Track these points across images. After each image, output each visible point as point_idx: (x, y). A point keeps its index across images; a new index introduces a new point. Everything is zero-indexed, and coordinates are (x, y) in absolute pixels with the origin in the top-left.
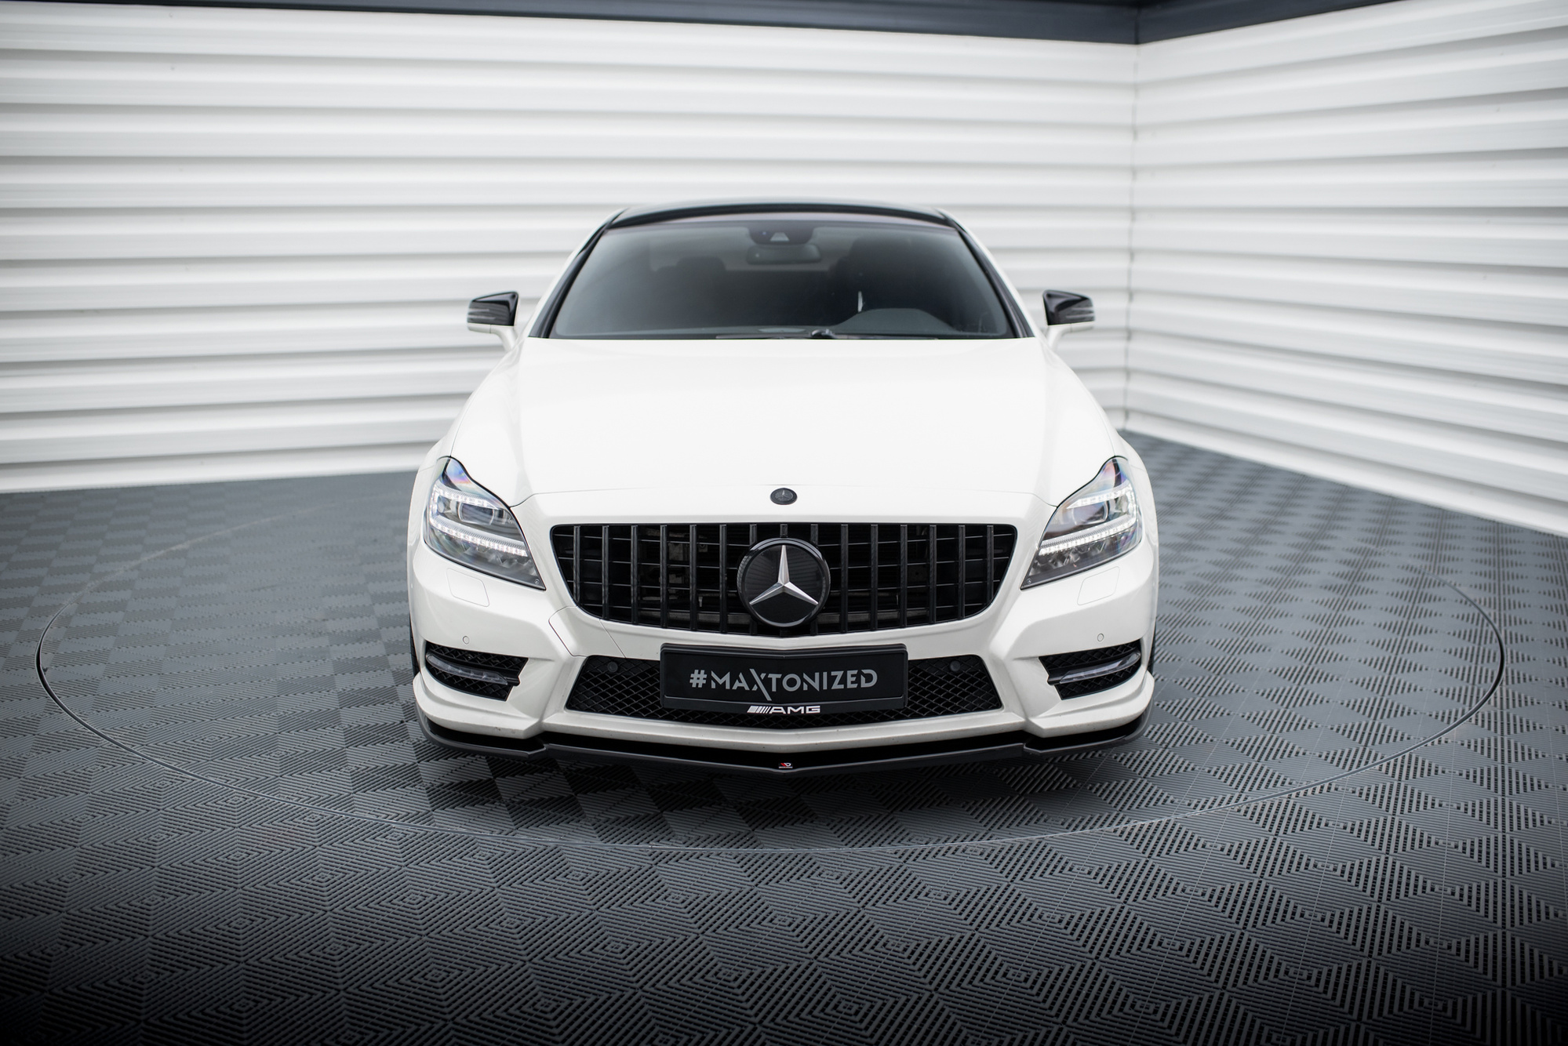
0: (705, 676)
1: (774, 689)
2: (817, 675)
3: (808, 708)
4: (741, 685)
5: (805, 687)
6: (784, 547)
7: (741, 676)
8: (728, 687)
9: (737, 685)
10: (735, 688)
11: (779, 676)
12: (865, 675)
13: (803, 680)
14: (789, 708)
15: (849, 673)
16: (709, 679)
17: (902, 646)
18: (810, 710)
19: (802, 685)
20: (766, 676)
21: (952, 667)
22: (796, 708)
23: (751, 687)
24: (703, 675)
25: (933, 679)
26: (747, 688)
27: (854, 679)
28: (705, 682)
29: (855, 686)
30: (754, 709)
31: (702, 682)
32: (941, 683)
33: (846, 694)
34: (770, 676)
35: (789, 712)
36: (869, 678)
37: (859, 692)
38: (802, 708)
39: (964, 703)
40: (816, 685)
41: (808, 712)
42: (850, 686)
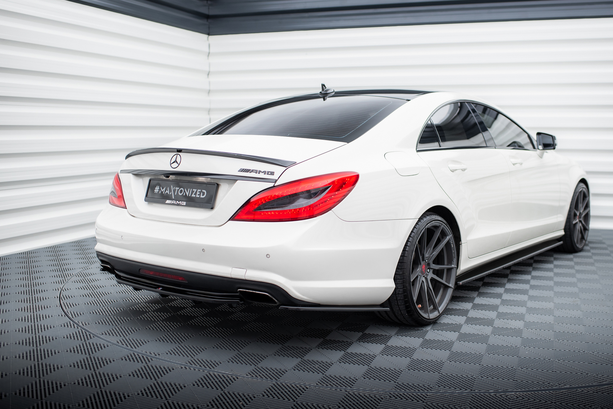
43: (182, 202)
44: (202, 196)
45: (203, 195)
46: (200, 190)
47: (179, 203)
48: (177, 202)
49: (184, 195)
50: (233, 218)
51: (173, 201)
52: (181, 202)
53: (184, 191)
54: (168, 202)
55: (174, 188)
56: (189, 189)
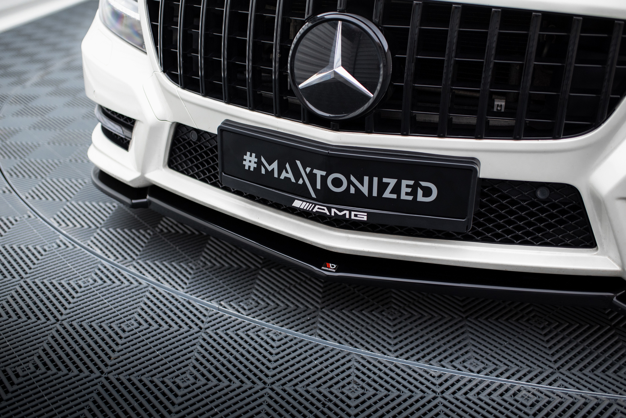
0: (256, 160)
1: (319, 187)
2: (366, 179)
3: (353, 213)
4: (287, 175)
5: (352, 190)
6: (340, 23)
7: (287, 166)
8: (276, 175)
9: (284, 175)
10: (282, 177)
11: (324, 173)
12: (423, 188)
13: (350, 182)
14: (333, 210)
15: (404, 183)
16: (259, 163)
17: (474, 161)
18: (356, 215)
19: (348, 188)
20: (311, 171)
21: (539, 193)
22: (340, 210)
23: (297, 179)
24: (254, 159)
25: (513, 203)
26: (293, 180)
27: (409, 190)
28: (255, 165)
29: (410, 198)
30: (297, 204)
31: (253, 166)
32: (522, 209)
33: (398, 204)
34: (315, 171)
35: (333, 214)
36: (427, 192)
37: (414, 206)
38: (347, 212)
39: (548, 235)
40: (365, 190)
41: (353, 217)
42: (403, 197)
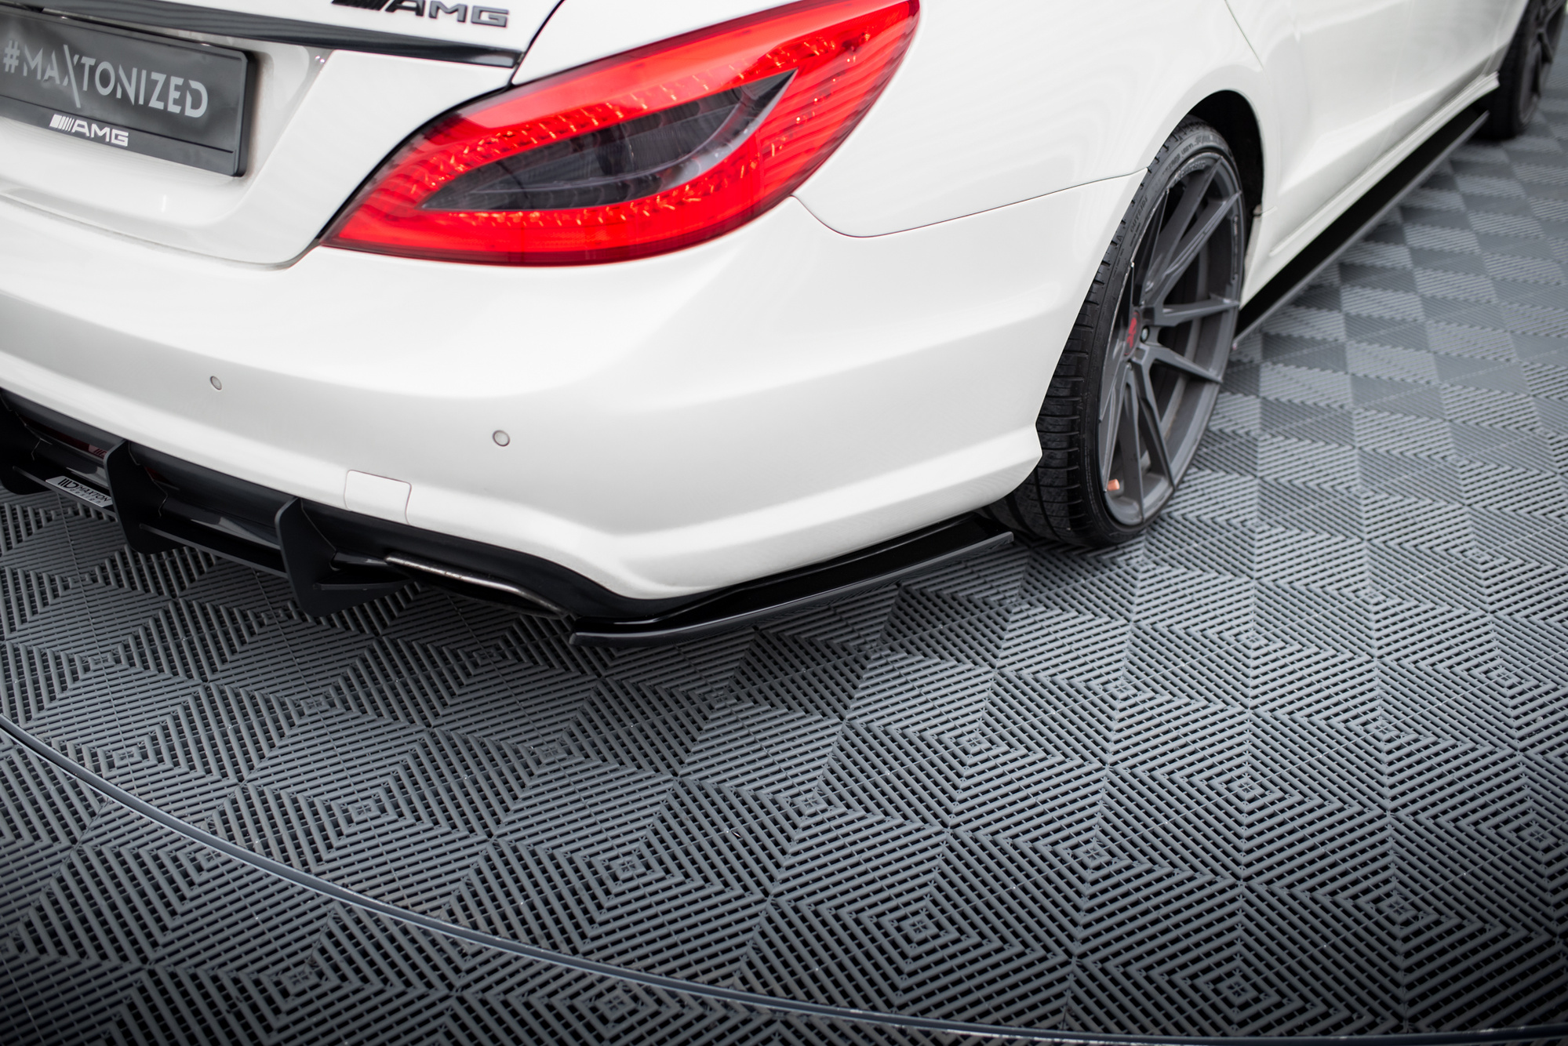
43: (115, 132)
44: (190, 113)
45: (196, 105)
46: (179, 81)
47: (100, 133)
48: (94, 127)
49: (119, 95)
50: (332, 234)
51: (78, 122)
52: (107, 130)
53: (118, 80)
54: (58, 121)
55: (76, 57)
56: (135, 71)
